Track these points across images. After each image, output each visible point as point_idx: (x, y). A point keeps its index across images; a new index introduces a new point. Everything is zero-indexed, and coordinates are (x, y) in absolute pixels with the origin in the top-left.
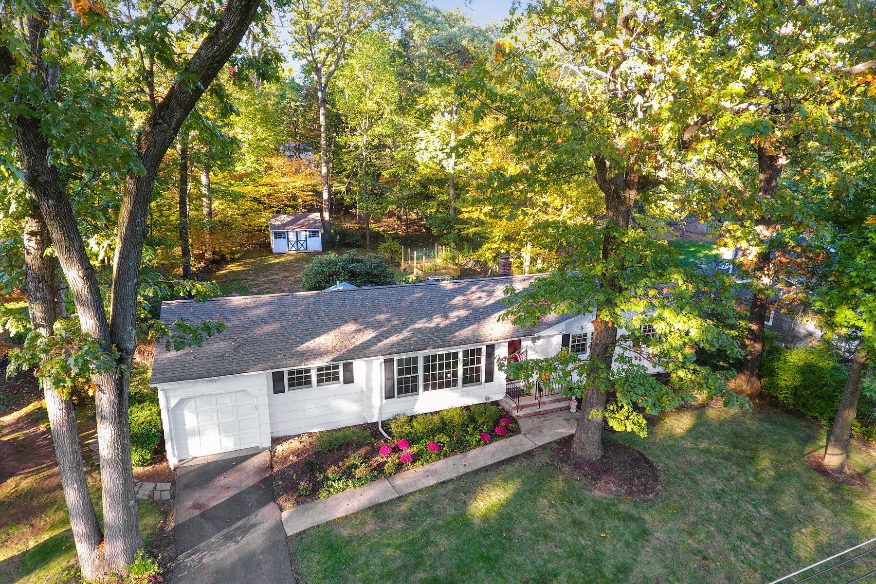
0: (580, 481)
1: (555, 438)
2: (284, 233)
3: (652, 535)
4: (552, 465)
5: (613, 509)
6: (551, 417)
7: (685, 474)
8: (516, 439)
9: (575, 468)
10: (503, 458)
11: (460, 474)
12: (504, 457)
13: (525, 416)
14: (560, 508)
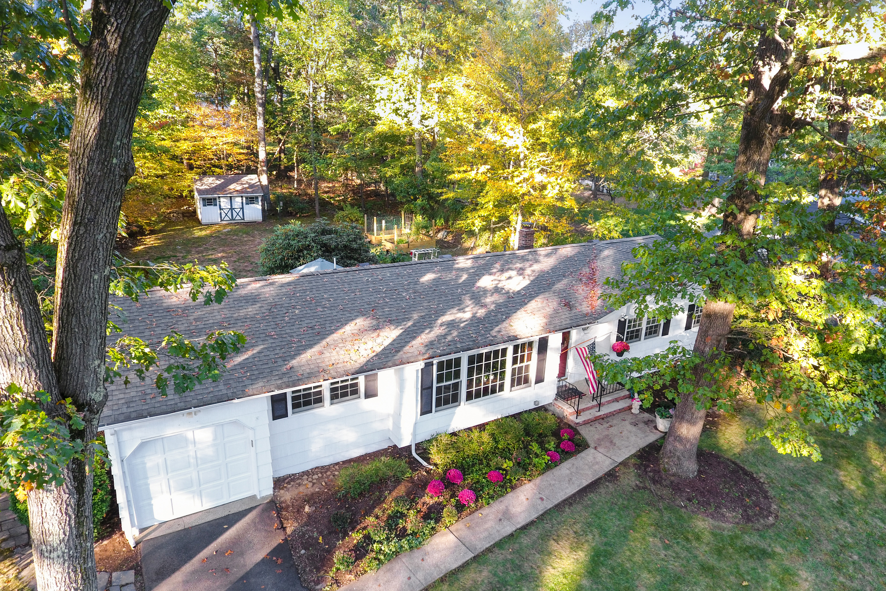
0: (686, 507)
1: (633, 451)
2: (215, 199)
3: (798, 575)
4: (643, 488)
5: (739, 543)
6: (615, 422)
7: (793, 485)
8: (588, 456)
9: (673, 489)
10: (585, 485)
11: (541, 513)
12: (585, 483)
13: (586, 423)
14: (678, 549)
